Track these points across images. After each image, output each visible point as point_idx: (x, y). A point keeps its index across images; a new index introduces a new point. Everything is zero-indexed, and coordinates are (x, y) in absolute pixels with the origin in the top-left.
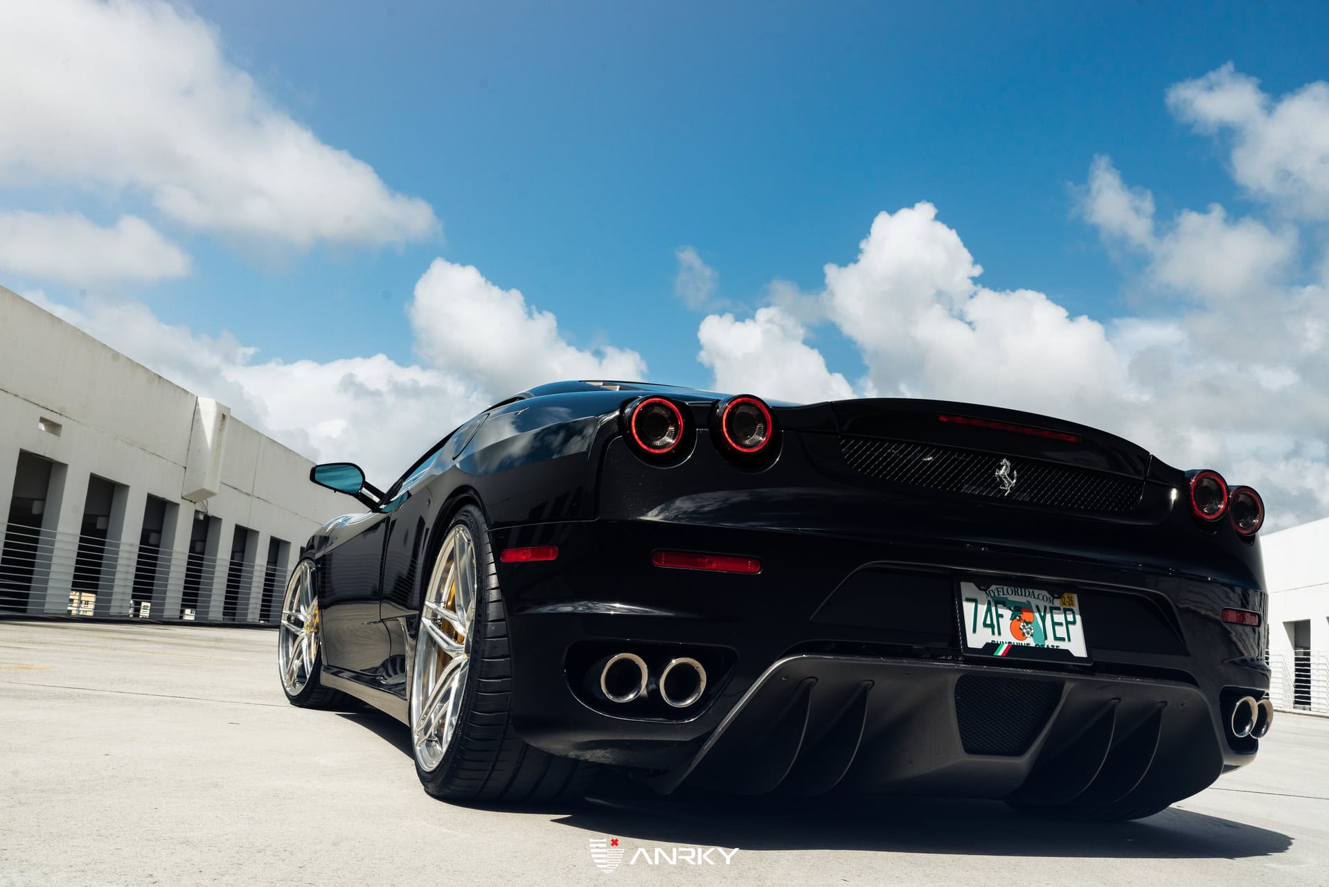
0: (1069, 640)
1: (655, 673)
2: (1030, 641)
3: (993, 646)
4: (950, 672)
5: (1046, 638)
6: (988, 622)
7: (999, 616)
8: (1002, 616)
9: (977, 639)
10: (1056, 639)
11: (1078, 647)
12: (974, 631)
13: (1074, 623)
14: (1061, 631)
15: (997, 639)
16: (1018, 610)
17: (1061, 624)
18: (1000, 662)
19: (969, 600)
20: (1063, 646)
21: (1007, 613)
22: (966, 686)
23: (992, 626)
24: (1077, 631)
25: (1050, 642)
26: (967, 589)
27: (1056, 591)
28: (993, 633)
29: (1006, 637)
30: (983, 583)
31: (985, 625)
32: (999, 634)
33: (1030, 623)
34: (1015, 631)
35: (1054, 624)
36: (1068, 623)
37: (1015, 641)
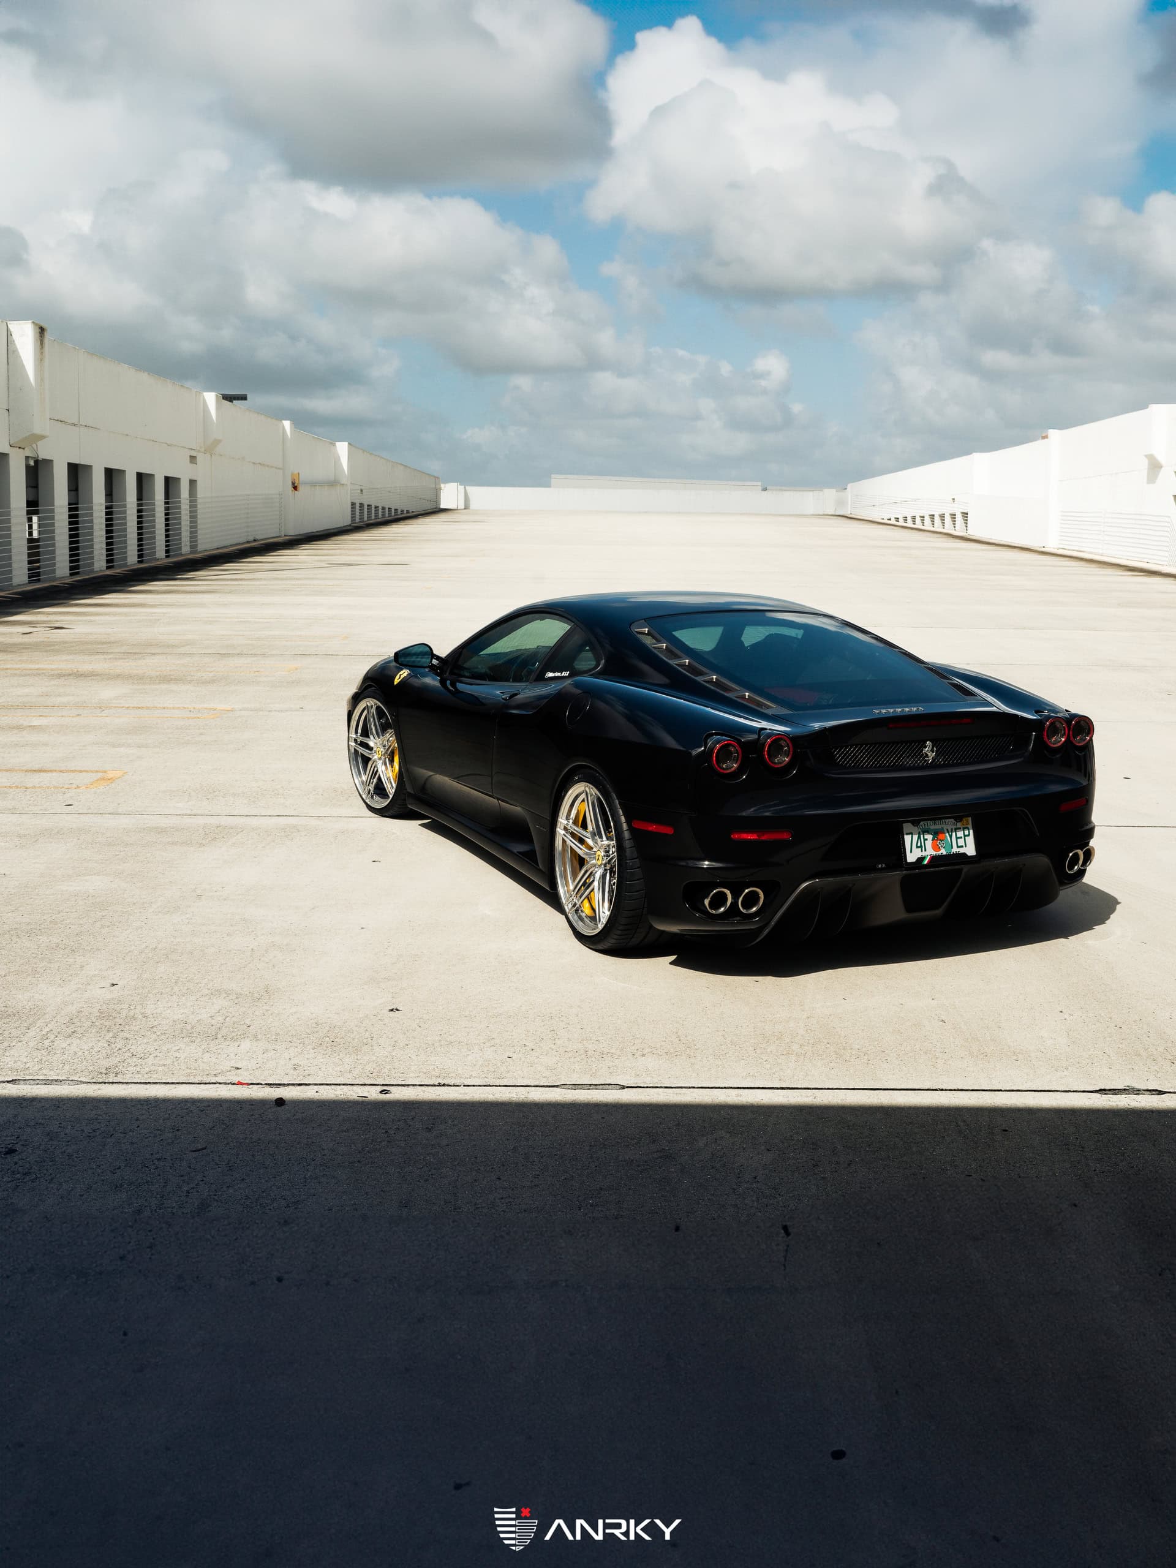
0: (966, 846)
1: (735, 897)
2: (943, 852)
3: (921, 859)
4: (896, 875)
5: (952, 848)
6: (919, 845)
7: (925, 840)
8: (927, 839)
9: (911, 857)
10: (958, 847)
11: (970, 850)
12: (911, 852)
13: (969, 835)
14: (961, 842)
15: (924, 854)
16: (936, 834)
17: (961, 838)
18: (926, 866)
19: (907, 834)
20: (962, 850)
21: (929, 837)
22: (905, 883)
23: (921, 847)
24: (971, 840)
25: (955, 850)
26: (907, 827)
27: (959, 819)
28: (922, 851)
29: (930, 852)
30: (915, 823)
31: (917, 847)
32: (925, 850)
33: (943, 840)
34: (935, 847)
35: (957, 838)
36: (965, 836)
37: (934, 853)
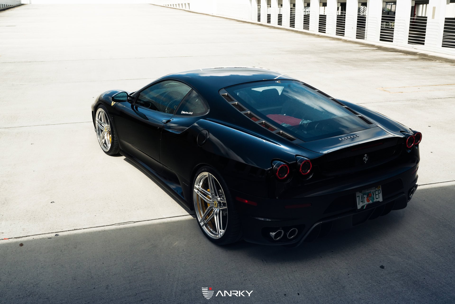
0: (379, 198)
2: (371, 202)
3: (362, 207)
5: (374, 199)
6: (362, 201)
7: (364, 198)
8: (365, 198)
9: (359, 207)
10: (376, 199)
11: (381, 199)
12: (359, 204)
13: (380, 193)
14: (377, 197)
15: (364, 204)
16: (368, 195)
17: (377, 194)
19: (357, 197)
20: (377, 200)
23: (363, 201)
24: (381, 195)
25: (375, 200)
27: (376, 187)
28: (363, 203)
29: (366, 203)
30: (361, 191)
32: (364, 203)
33: (371, 197)
34: (368, 201)
35: (376, 195)
36: (379, 193)
37: (367, 203)
